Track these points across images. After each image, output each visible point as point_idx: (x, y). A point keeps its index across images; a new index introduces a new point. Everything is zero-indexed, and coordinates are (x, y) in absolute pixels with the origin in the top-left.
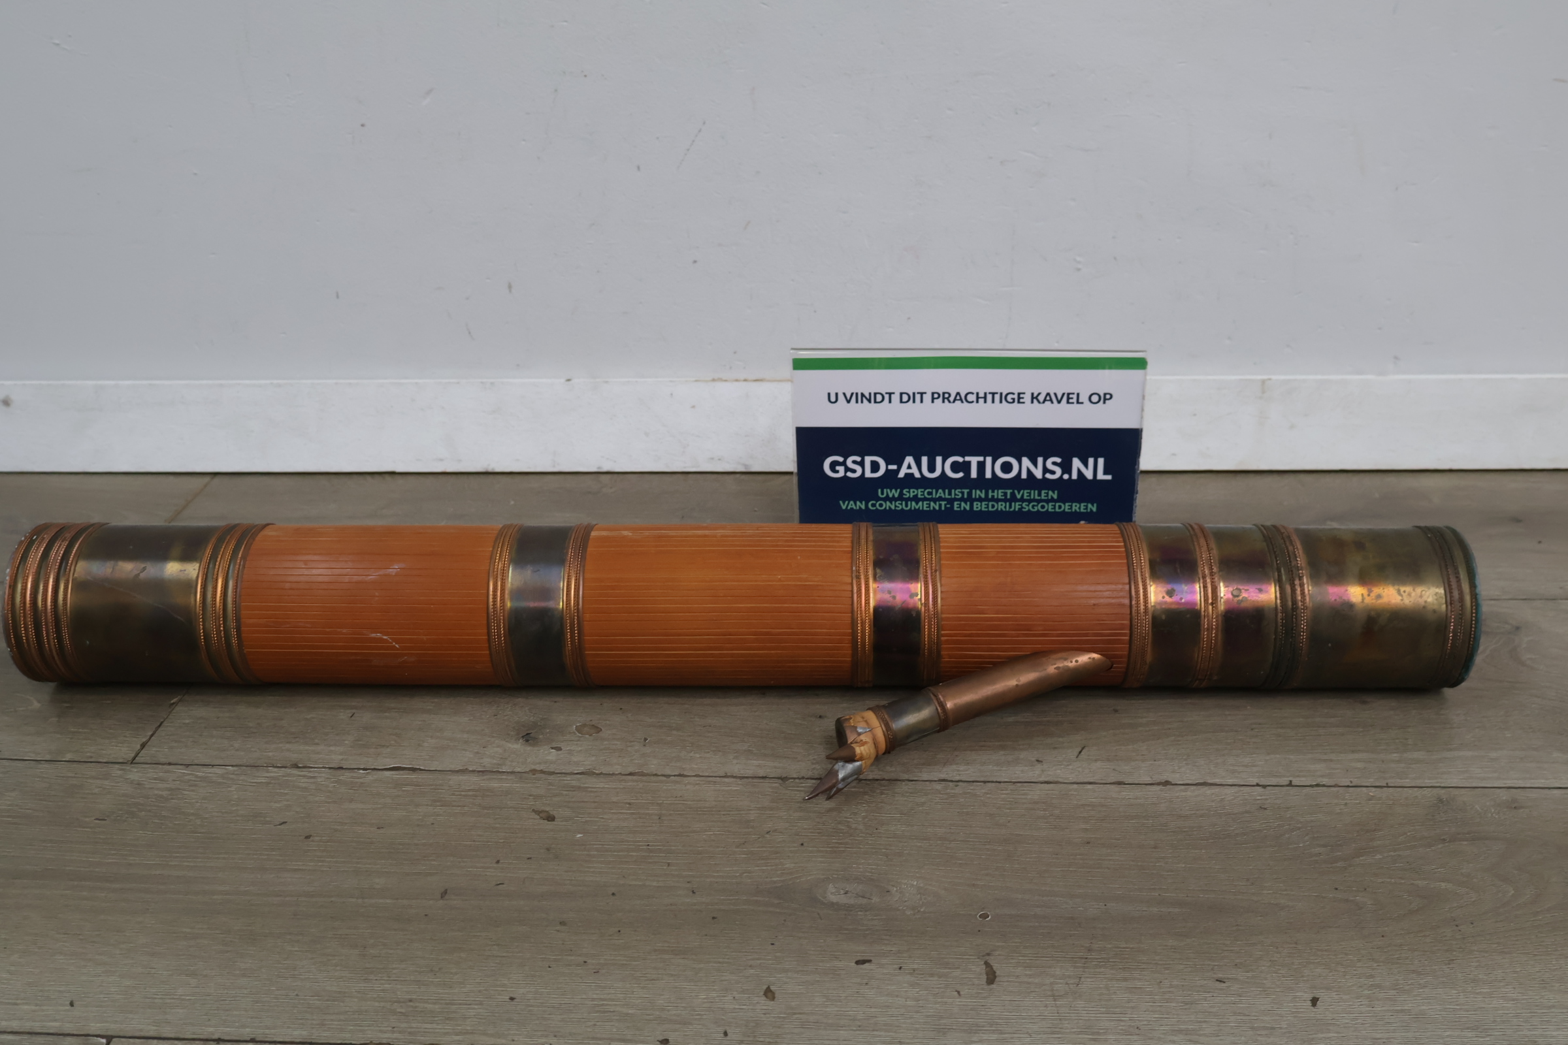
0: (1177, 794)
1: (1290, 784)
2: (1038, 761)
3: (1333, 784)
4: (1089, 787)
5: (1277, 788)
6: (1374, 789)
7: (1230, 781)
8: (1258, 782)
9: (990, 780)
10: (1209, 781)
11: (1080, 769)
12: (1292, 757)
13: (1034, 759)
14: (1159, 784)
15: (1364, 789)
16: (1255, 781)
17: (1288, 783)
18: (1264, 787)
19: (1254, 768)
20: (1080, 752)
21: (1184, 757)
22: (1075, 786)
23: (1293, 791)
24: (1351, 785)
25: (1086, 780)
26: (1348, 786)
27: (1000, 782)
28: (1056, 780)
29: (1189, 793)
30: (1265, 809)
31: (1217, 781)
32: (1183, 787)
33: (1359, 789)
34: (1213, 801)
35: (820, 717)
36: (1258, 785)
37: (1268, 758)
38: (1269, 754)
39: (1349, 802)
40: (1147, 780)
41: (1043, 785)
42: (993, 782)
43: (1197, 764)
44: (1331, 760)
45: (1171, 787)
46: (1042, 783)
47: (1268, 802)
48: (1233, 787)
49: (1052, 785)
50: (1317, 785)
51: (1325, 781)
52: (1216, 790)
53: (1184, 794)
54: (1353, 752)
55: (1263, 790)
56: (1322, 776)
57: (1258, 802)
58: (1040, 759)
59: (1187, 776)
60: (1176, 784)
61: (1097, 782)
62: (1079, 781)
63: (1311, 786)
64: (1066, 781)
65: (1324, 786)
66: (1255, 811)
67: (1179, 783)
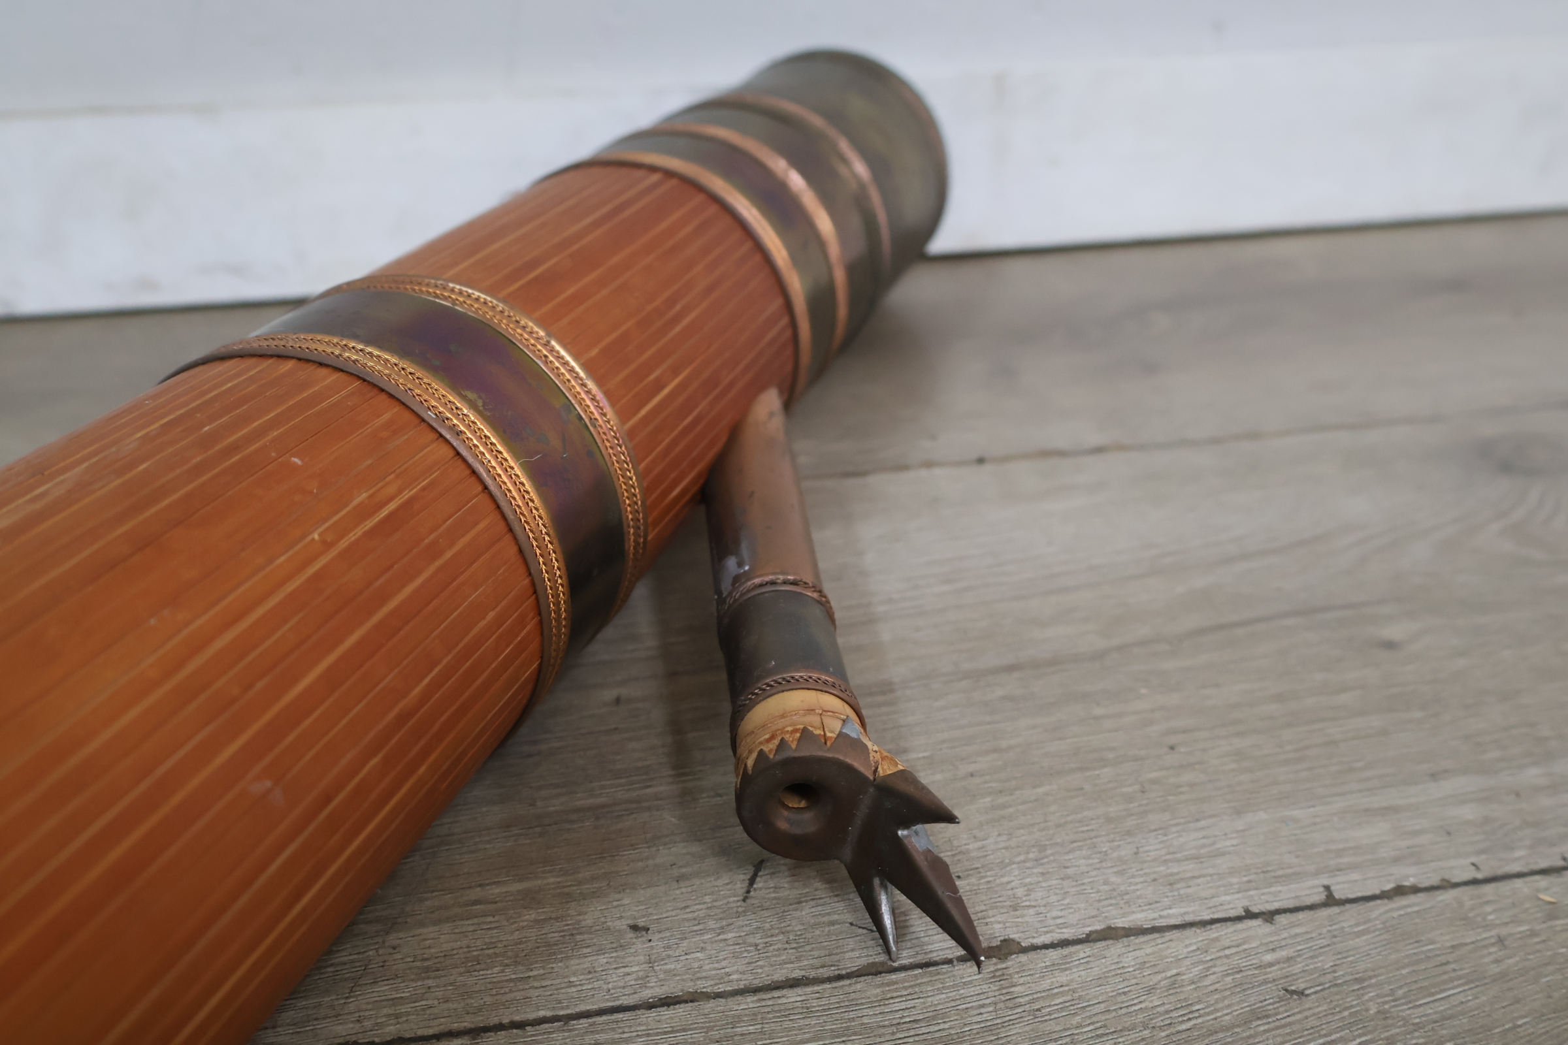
0: (1045, 984)
1: (1330, 901)
2: (635, 928)
3: (1435, 880)
4: (792, 996)
5: (1301, 915)
6: (1542, 882)
7: (1175, 914)
8: (1246, 903)
9: (495, 1021)
10: (1120, 923)
11: (757, 939)
12: (1297, 813)
13: (622, 925)
15: (1518, 883)
17: (1319, 896)
18: (1269, 916)
19: (1219, 861)
20: (752, 881)
21: (1031, 856)
22: (750, 1001)
23: (1349, 917)
24: (1480, 876)
25: (779, 975)
26: (1474, 882)
27: (520, 1025)
28: (690, 987)
29: (1076, 975)
30: (1301, 994)
31: (1140, 918)
32: (1053, 954)
33: (1505, 887)
34: (1151, 990)
36: (1249, 915)
37: (1240, 824)
38: (1238, 812)
39: (1504, 931)
41: (653, 1013)
42: (500, 1027)
43: (1069, 871)
44: (1395, 810)
45: (1023, 958)
46: (650, 1006)
47: (1297, 968)
48: (1189, 932)
49: (681, 1010)
50: (1400, 891)
51: (1410, 875)
52: (1147, 947)
53: (1063, 978)
54: (1434, 776)
55: (1268, 928)
56: (1396, 860)
57: (1274, 972)
58: (641, 922)
59: (1055, 913)
60: (1034, 948)
61: (812, 974)
62: (757, 983)
63: (1384, 896)
64: (721, 988)
65: (1415, 890)
66: (1278, 1008)
67: (1039, 941)
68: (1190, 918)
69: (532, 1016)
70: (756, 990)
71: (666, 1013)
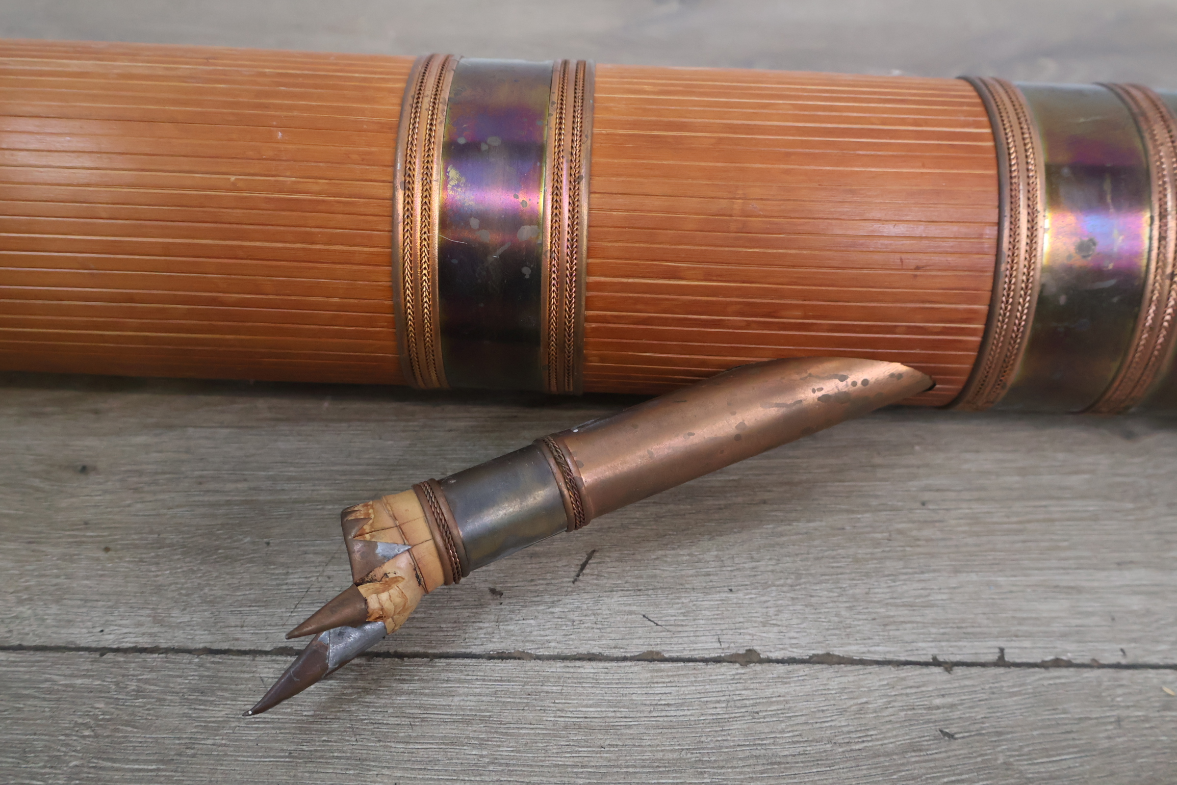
0: (768, 692)
1: (1001, 662)
2: (493, 591)
3: (1086, 660)
4: (589, 668)
5: (974, 670)
7: (881, 651)
8: (935, 651)
10: (838, 651)
11: (575, 616)
12: (1001, 579)
13: (485, 587)
14: (732, 659)
15: (1151, 673)
16: (926, 650)
17: (993, 657)
18: (948, 666)
19: (927, 611)
20: (583, 567)
21: (789, 581)
22: (560, 666)
23: (1008, 678)
24: (1123, 661)
25: (583, 650)
26: (1118, 666)
27: (401, 656)
28: (521, 647)
29: (792, 689)
30: (951, 736)
31: (853, 650)
32: (781, 668)
33: (1139, 675)
34: (842, 712)
35: (84, 470)
36: (936, 663)
37: (953, 582)
38: (956, 571)
39: (1124, 713)
40: (708, 647)
41: (491, 663)
42: (387, 655)
43: (813, 600)
44: (1079, 590)
45: (758, 667)
46: (490, 658)
47: (957, 714)
48: (886, 669)
49: (511, 664)
50: (1057, 663)
51: (1070, 651)
52: (849, 676)
53: (782, 689)
55: (946, 676)
56: (1064, 636)
57: (937, 715)
58: (498, 587)
59: (793, 634)
60: (769, 661)
61: (607, 652)
62: (567, 652)
63: (1043, 665)
64: (541, 652)
65: (1069, 664)
66: (931, 745)
67: (774, 655)
68: (890, 657)
69: (410, 650)
70: (564, 658)
71: (500, 665)
